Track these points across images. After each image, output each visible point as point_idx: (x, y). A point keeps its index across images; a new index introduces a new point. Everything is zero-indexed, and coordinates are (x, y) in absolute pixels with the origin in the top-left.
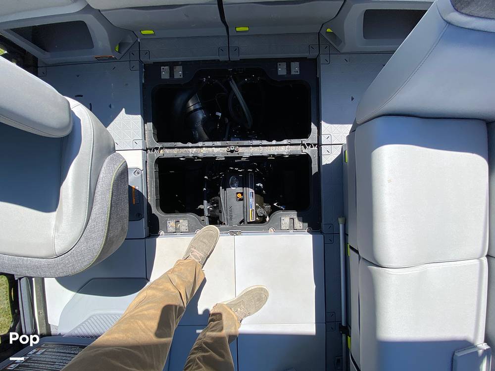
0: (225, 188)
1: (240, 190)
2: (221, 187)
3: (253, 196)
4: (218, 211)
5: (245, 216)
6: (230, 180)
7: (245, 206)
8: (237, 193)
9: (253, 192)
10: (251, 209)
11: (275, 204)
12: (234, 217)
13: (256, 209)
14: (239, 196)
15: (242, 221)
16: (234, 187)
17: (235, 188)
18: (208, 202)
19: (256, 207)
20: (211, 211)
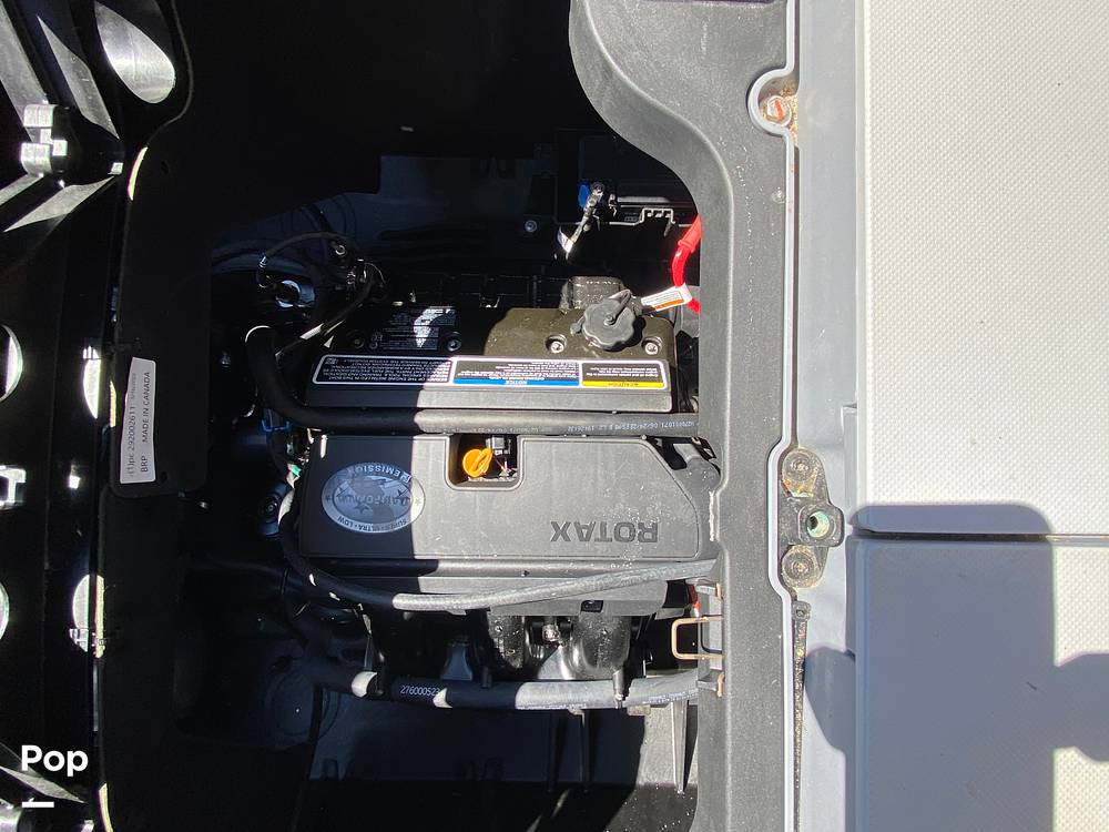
0: (410, 571)
1: (429, 455)
2: (402, 602)
3: (491, 367)
4: (587, 619)
5: (632, 425)
6: (355, 526)
7: (558, 422)
8: (458, 476)
9: (461, 366)
10: (582, 385)
11: (568, 244)
12: (631, 513)
13: (581, 355)
14: (476, 461)
15: (667, 449)
16: (404, 499)
17: (416, 495)
18: (530, 673)
19: (574, 350)
20: (591, 655)
